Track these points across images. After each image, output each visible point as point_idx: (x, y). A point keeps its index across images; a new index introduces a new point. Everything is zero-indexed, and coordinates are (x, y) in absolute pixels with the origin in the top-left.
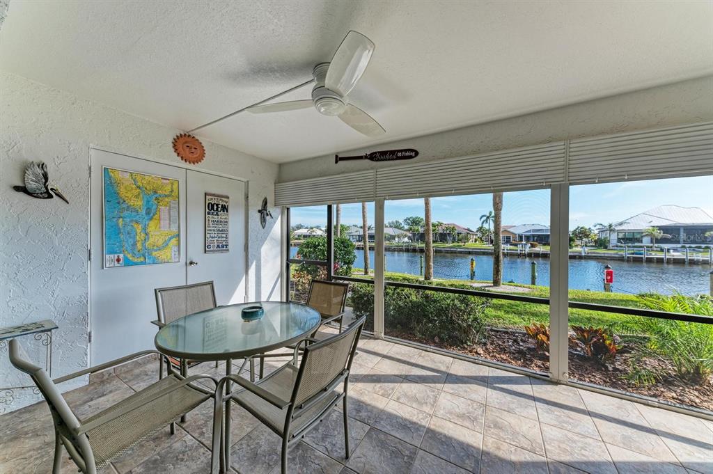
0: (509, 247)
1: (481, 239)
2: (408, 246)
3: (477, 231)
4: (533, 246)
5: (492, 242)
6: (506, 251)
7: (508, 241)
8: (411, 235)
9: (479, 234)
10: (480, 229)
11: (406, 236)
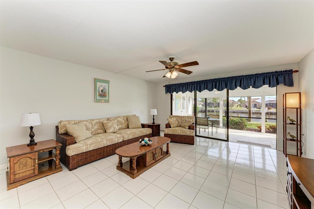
0: (256, 109)
1: (240, 105)
2: (202, 109)
3: (238, 102)
4: (269, 109)
5: (246, 107)
6: (254, 111)
7: (255, 106)
8: (203, 104)
9: (239, 103)
10: (240, 101)
11: (201, 104)
